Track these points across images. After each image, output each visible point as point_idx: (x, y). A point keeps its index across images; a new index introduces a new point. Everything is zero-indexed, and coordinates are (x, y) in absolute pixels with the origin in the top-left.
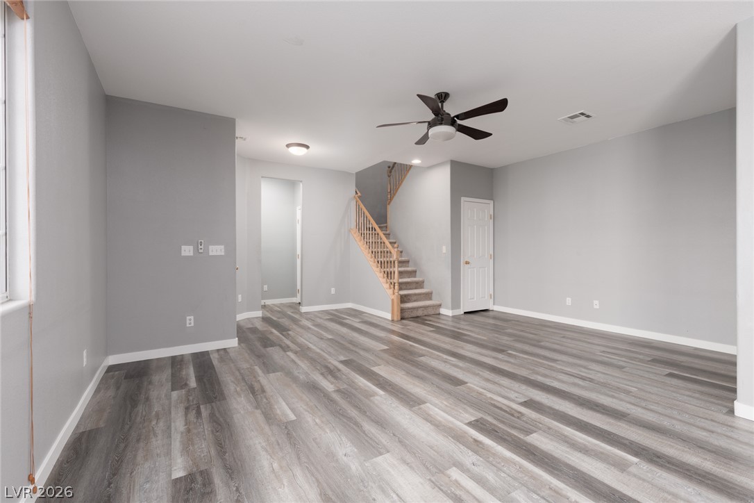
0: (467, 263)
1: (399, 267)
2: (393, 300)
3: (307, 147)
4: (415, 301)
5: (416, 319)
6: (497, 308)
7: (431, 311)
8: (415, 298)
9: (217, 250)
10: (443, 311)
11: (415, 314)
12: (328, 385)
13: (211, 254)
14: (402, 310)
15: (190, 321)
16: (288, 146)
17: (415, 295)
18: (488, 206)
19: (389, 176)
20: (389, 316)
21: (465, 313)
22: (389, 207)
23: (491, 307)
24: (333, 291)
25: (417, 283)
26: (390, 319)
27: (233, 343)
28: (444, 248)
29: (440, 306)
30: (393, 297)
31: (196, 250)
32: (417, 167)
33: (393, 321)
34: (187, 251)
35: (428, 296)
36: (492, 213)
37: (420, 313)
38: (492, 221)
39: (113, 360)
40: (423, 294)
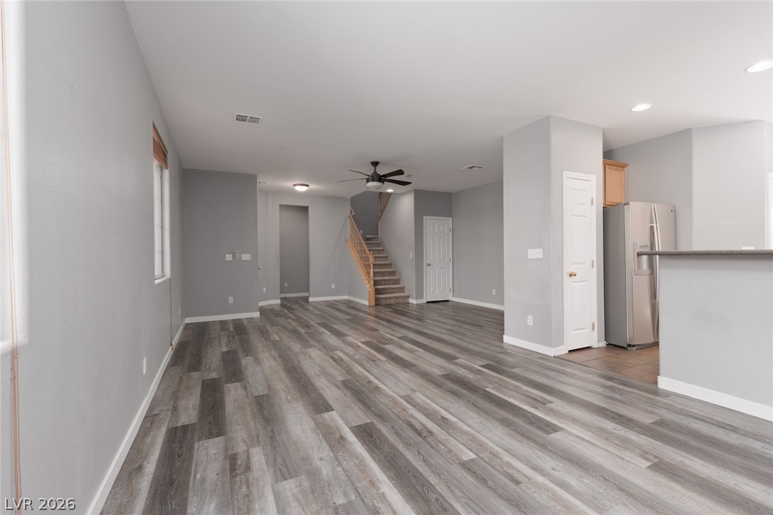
0: (429, 265)
1: (374, 269)
2: (369, 292)
3: (308, 186)
4: (391, 293)
5: (389, 306)
6: (455, 299)
7: (401, 301)
8: (390, 291)
9: (246, 257)
10: (412, 301)
11: (388, 302)
12: (302, 331)
13: (243, 259)
14: (377, 299)
15: (231, 300)
16: (295, 185)
17: (391, 288)
18: (447, 223)
19: (380, 198)
20: (367, 303)
21: (427, 302)
22: (379, 222)
23: (451, 298)
24: (333, 286)
25: (394, 280)
26: (368, 304)
27: (257, 314)
28: (411, 254)
29: (408, 297)
30: (369, 289)
31: (234, 257)
32: (391, 194)
33: (369, 306)
34: (229, 257)
35: (402, 290)
36: (451, 227)
37: (392, 301)
38: (451, 233)
39: (188, 320)
40: (397, 288)
